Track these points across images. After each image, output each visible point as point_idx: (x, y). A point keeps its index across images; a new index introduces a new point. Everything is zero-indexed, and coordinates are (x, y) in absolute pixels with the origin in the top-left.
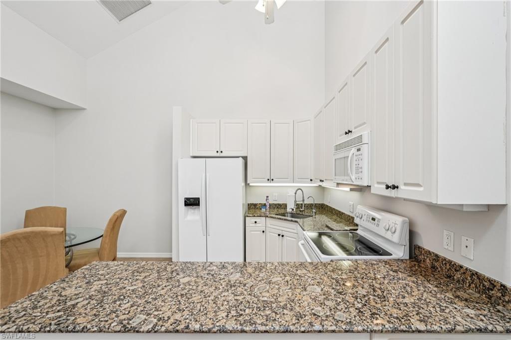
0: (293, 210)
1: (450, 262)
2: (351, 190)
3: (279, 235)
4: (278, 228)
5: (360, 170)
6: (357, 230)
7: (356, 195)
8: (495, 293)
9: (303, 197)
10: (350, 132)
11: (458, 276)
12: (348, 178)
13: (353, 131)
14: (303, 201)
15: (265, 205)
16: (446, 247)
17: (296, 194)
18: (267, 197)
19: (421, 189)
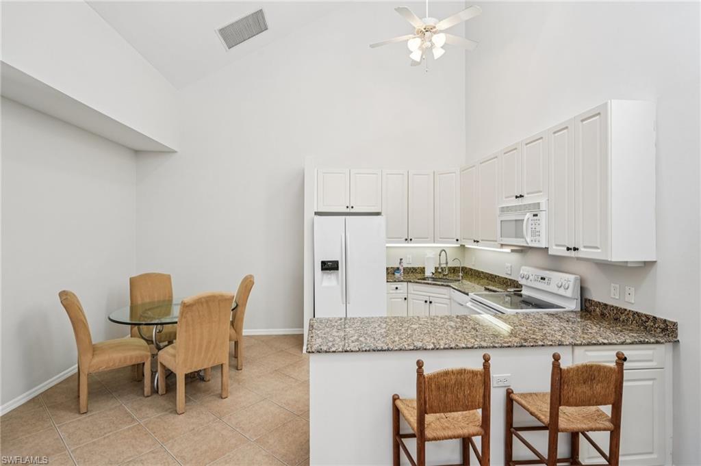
0: (433, 274)
1: (617, 308)
2: (512, 251)
3: (426, 302)
4: (424, 294)
5: (538, 234)
6: (521, 291)
7: (516, 256)
8: (650, 323)
9: (447, 259)
10: (521, 196)
11: (623, 317)
12: (524, 240)
13: (526, 196)
14: (447, 263)
15: (398, 269)
16: (613, 297)
17: (440, 255)
18: (401, 259)
19: (599, 251)
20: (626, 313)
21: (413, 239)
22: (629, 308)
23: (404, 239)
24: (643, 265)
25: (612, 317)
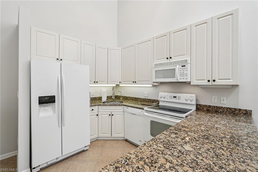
0: (107, 99)
1: (217, 107)
3: (110, 115)
4: (107, 111)
5: (185, 75)
6: (159, 104)
10: (171, 58)
11: (220, 110)
14: (114, 94)
16: (214, 102)
18: (90, 93)
19: (231, 80)
20: (222, 108)
21: (98, 82)
22: (224, 106)
23: (93, 82)
24: (231, 87)
25: (214, 111)
